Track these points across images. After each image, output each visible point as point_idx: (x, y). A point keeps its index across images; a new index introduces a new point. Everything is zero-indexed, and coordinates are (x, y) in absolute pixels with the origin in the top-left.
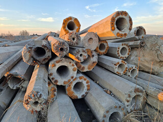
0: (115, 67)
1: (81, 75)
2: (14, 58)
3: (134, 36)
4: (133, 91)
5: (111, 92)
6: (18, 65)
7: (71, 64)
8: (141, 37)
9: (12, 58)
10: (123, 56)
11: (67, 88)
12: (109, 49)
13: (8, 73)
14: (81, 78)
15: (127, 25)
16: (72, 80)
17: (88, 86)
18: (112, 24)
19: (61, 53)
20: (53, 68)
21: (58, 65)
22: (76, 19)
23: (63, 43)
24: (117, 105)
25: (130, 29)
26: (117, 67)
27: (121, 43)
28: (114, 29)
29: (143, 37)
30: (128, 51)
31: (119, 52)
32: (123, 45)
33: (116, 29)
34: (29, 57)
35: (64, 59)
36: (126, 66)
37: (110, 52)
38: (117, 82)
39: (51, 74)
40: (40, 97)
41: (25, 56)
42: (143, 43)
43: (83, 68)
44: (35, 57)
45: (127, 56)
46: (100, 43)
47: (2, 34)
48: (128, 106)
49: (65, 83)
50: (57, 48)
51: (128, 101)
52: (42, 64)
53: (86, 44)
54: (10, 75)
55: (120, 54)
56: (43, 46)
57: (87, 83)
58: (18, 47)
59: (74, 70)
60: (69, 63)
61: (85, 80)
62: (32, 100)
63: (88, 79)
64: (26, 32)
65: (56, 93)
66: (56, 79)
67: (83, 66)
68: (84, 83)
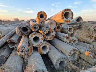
0: (65, 38)
1: (46, 42)
2: (11, 32)
3: (76, 22)
4: (72, 50)
5: (61, 51)
6: (14, 36)
7: (41, 36)
8: (80, 22)
9: (10, 32)
10: (70, 33)
11: (38, 48)
12: (63, 29)
13: (9, 40)
14: (46, 43)
15: (70, 16)
16: (41, 44)
17: (49, 48)
18: (62, 15)
19: (35, 29)
20: (31, 37)
21: (34, 36)
22: (44, 12)
23: (36, 25)
24: (63, 57)
25: (72, 18)
26: (66, 38)
27: (69, 26)
28: (63, 18)
29: (81, 23)
30: (73, 30)
31: (68, 30)
32: (70, 26)
33: (64, 18)
34: (19, 32)
35: (37, 33)
36: (71, 38)
37: (63, 30)
38: (65, 46)
39: (30, 41)
40: (24, 49)
41: (17, 31)
42: (80, 26)
43: (47, 38)
44: (22, 32)
45: (72, 33)
46: (58, 25)
47: (4, 20)
48: (69, 58)
49: (37, 45)
50: (33, 27)
51: (69, 56)
52: (25, 35)
53: (49, 26)
54: (10, 40)
55: (68, 32)
56: (26, 26)
57: (49, 46)
58: (13, 27)
59: (42, 39)
60: (39, 35)
61: (48, 44)
62: (21, 50)
63: (49, 44)
64: (18, 19)
65: (32, 50)
66: (32, 43)
67: (47, 37)
68: (48, 46)
